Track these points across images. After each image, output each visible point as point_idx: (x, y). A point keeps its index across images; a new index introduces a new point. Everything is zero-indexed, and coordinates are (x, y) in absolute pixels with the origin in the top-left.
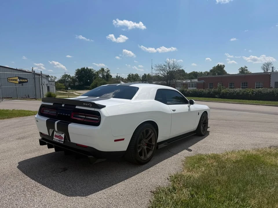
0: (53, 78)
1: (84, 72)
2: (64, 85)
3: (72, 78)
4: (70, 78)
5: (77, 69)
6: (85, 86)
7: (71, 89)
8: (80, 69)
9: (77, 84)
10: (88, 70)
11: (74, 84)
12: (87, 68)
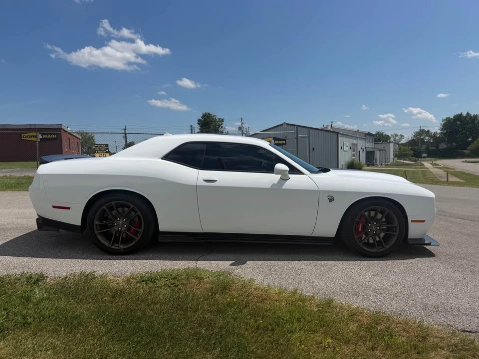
0: (397, 138)
1: (461, 122)
2: (411, 149)
3: (434, 136)
4: (431, 136)
5: (444, 118)
6: (460, 151)
7: (428, 157)
8: (452, 117)
9: (443, 146)
10: (471, 117)
11: (437, 147)
12: (468, 114)
